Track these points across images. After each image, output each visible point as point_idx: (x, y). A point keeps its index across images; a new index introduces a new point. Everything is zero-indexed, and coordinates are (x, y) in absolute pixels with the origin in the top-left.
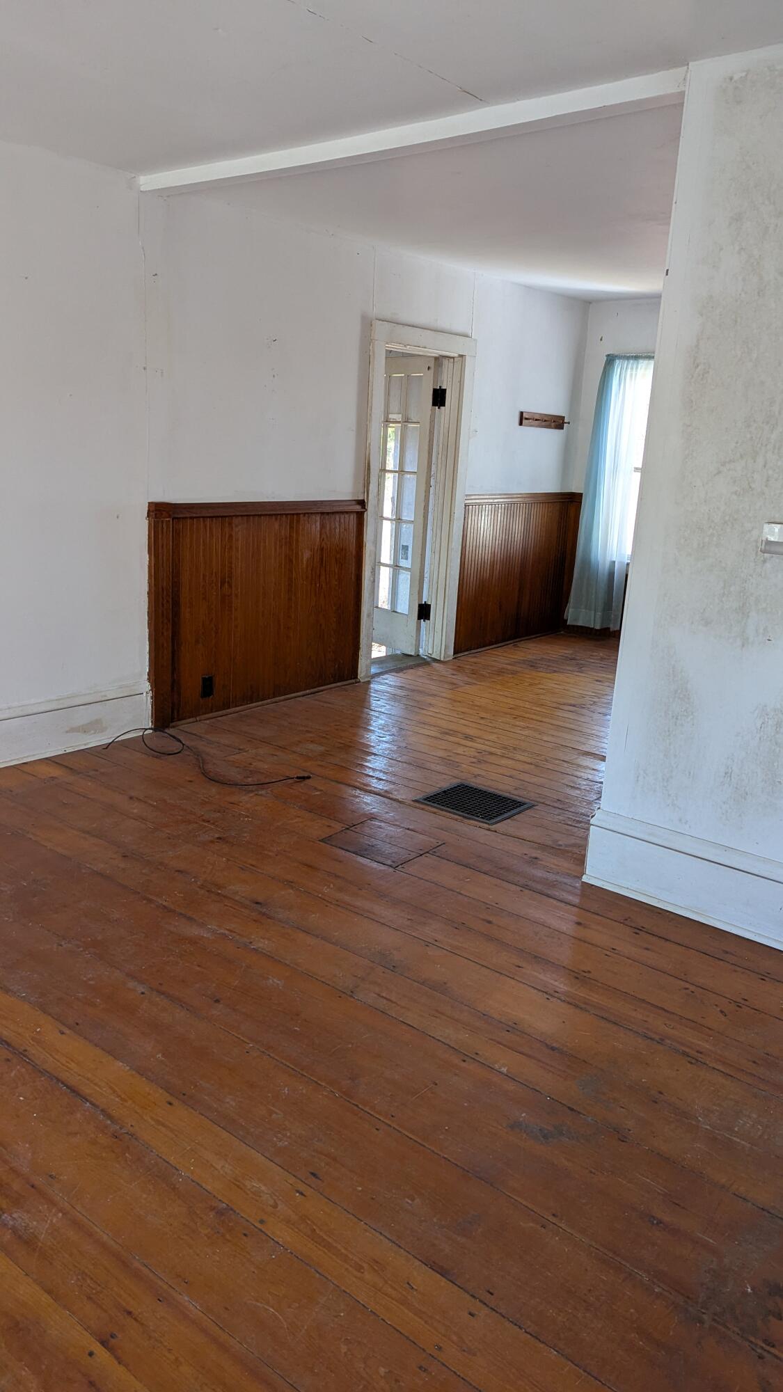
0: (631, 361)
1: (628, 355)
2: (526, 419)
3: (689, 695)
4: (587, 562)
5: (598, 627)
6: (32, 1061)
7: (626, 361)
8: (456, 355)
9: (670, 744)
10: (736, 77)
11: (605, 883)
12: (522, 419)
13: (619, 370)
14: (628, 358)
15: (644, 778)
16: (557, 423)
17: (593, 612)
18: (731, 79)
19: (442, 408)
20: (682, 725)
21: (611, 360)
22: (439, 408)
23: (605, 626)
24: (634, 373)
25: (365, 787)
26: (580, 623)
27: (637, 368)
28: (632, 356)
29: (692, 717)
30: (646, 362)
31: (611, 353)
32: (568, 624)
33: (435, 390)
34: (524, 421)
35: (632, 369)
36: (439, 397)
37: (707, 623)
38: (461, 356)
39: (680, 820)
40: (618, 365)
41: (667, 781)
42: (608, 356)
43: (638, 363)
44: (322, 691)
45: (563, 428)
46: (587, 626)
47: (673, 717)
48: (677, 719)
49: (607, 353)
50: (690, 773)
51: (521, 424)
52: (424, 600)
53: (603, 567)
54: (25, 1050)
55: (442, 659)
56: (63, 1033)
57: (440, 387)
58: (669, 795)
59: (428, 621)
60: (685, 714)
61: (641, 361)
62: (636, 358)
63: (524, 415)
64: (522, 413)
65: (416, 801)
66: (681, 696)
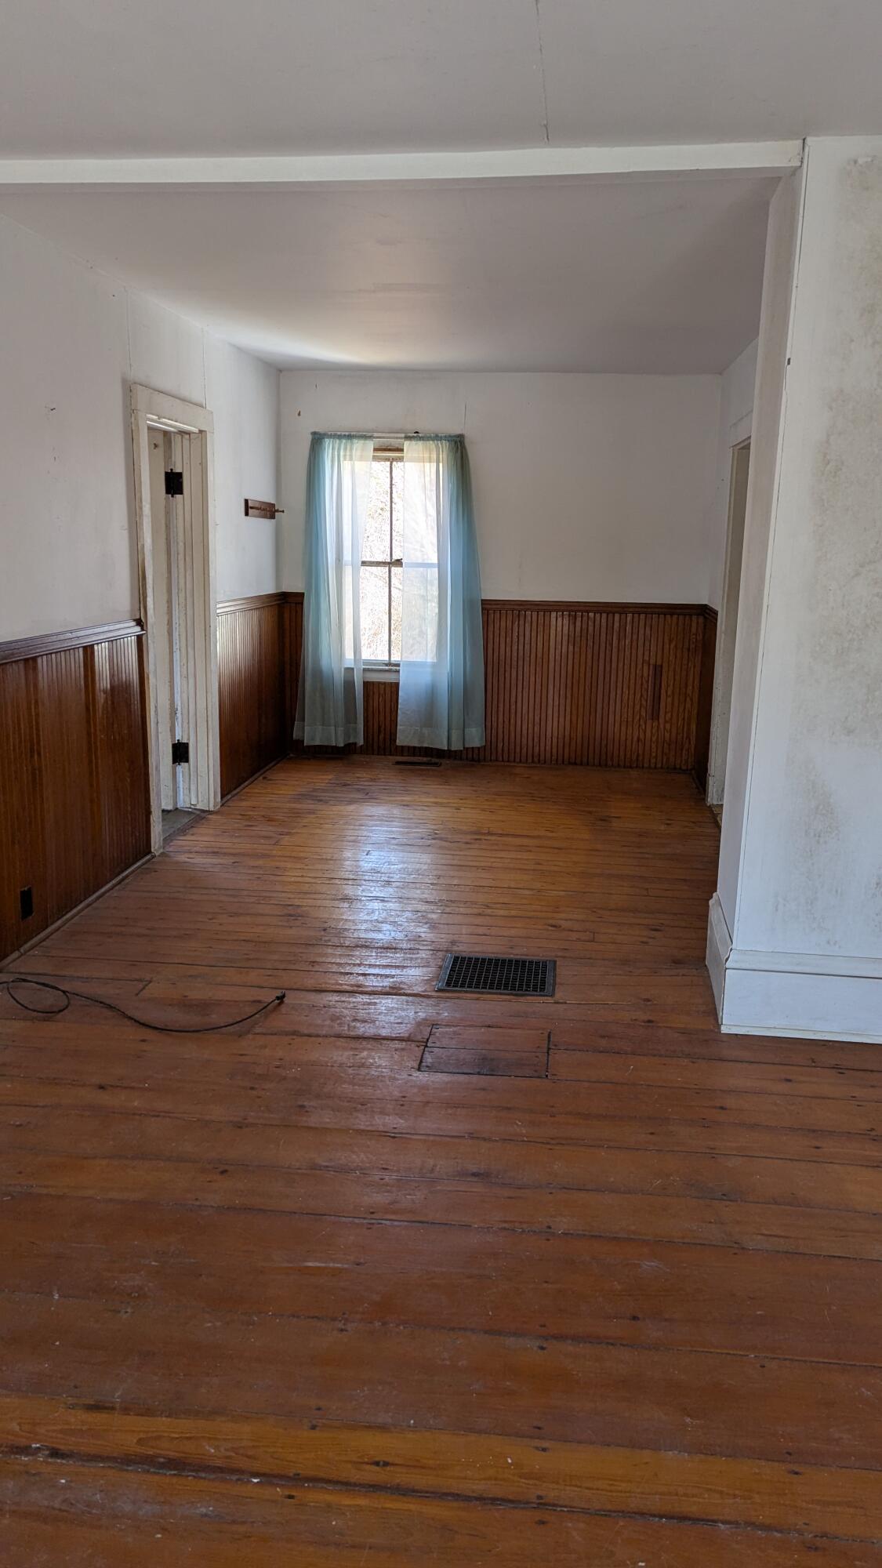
0: (344, 441)
1: (339, 433)
2: (252, 508)
3: (832, 809)
4: (318, 673)
5: (342, 745)
6: (574, 1507)
7: (338, 441)
8: (195, 430)
9: (813, 864)
10: (860, 161)
11: (748, 1029)
12: (247, 508)
13: (330, 451)
14: (340, 437)
15: (785, 905)
16: (269, 511)
17: (333, 728)
18: (856, 162)
19: (178, 496)
20: (825, 842)
21: (317, 440)
22: (172, 496)
23: (346, 743)
24: (348, 453)
25: (361, 989)
26: (317, 743)
27: (351, 449)
28: (345, 435)
29: (836, 832)
30: (362, 442)
31: (317, 431)
32: (305, 744)
33: (166, 473)
34: (250, 511)
35: (345, 449)
36: (174, 483)
37: (850, 732)
38: (201, 432)
39: (828, 942)
40: (329, 449)
41: (812, 903)
42: (314, 433)
43: (352, 443)
44: (127, 876)
45: (274, 518)
46: (326, 744)
47: (815, 835)
48: (819, 836)
49: (313, 430)
50: (837, 891)
51: (247, 514)
52: (179, 736)
53: (339, 678)
54: (540, 1497)
55: (212, 809)
56: (544, 1450)
57: (172, 470)
58: (814, 918)
59: (186, 764)
60: (829, 830)
61: (355, 441)
62: (350, 437)
63: (250, 504)
64: (246, 501)
65: (440, 990)
66: (824, 812)
